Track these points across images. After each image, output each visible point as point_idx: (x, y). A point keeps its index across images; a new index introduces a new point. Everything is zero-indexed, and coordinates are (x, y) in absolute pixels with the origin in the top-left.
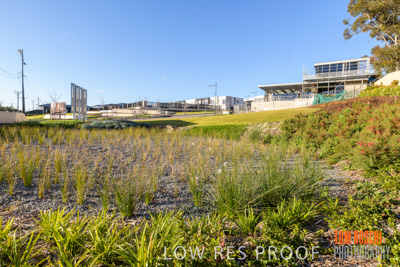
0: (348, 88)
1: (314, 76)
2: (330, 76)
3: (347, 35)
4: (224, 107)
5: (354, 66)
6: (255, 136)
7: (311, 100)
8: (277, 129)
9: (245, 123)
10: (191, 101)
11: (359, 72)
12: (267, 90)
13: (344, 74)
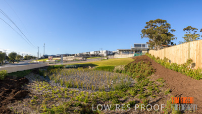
0: (143, 52)
1: (134, 47)
2: (138, 48)
3: (142, 37)
4: (105, 55)
5: (144, 46)
6: (117, 71)
7: (133, 55)
8: (123, 68)
9: (114, 65)
10: (92, 53)
11: (145, 48)
12: (120, 50)
13: (142, 48)
